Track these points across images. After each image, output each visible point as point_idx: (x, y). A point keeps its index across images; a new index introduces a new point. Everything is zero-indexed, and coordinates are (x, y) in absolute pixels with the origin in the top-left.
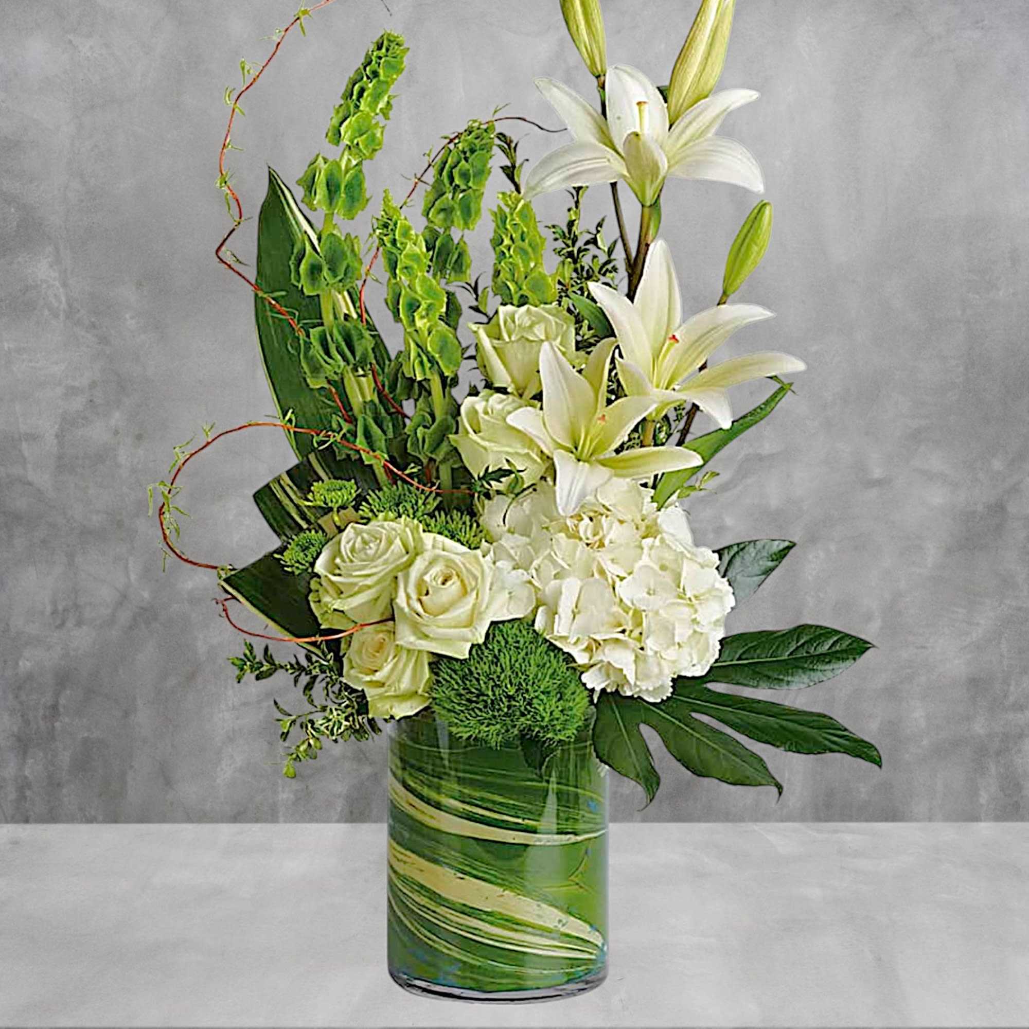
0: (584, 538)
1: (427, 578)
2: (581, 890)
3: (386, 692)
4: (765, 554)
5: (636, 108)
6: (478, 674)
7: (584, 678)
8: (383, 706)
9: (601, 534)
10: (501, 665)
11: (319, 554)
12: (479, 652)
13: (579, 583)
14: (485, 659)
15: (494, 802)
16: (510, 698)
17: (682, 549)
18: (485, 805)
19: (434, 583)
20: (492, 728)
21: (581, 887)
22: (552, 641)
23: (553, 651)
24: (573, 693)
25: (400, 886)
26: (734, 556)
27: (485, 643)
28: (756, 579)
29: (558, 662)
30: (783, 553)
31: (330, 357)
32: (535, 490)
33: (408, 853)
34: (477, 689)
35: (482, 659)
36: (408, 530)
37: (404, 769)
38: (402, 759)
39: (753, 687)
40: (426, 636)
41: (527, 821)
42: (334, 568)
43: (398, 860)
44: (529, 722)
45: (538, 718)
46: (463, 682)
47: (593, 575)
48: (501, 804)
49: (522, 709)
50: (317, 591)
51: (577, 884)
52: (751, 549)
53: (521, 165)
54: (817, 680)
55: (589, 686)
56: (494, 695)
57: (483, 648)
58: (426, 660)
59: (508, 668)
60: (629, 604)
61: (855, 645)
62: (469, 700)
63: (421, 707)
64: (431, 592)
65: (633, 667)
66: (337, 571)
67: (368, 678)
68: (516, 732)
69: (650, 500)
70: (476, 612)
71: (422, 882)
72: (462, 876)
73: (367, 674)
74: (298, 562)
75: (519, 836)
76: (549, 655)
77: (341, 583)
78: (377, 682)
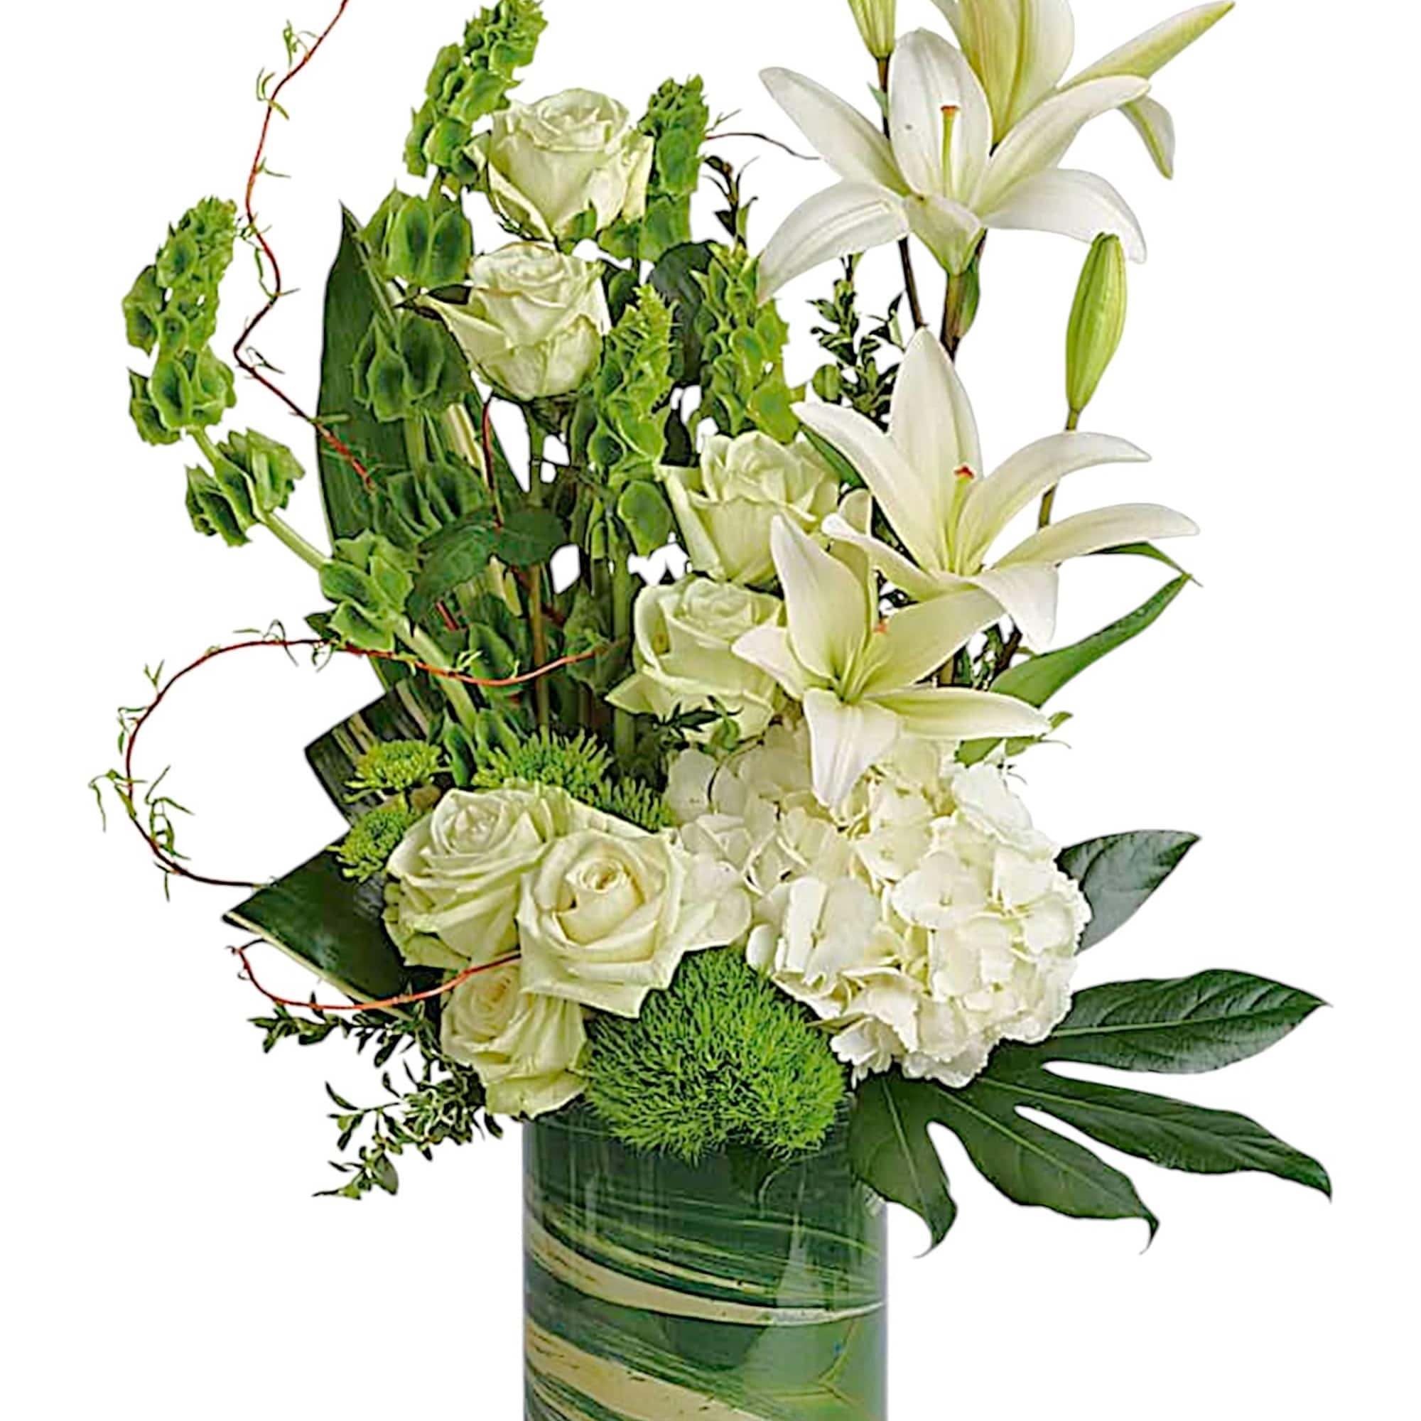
0: (836, 819)
1: (571, 877)
2: (838, 1403)
3: (512, 1072)
4: (1149, 853)
5: (940, 116)
6: (659, 1038)
7: (836, 1044)
8: (509, 1096)
9: (865, 810)
10: (696, 1023)
11: (397, 844)
12: (662, 1002)
13: (823, 888)
14: (669, 1013)
15: (690, 1253)
16: (710, 1076)
17: (993, 830)
18: (676, 1258)
19: (584, 886)
20: (682, 1129)
21: (839, 1397)
22: (779, 984)
23: (783, 1001)
24: (817, 1070)
25: (543, 1396)
26: (1098, 856)
27: (671, 988)
28: (1132, 894)
29: (791, 1018)
30: (1178, 852)
31: (421, 523)
32: (761, 742)
33: (554, 1338)
34: (656, 1063)
35: (664, 1013)
36: (543, 802)
37: (546, 1199)
38: (542, 1185)
39: (1123, 1068)
40: (572, 978)
41: (745, 1285)
42: (419, 866)
43: (538, 1349)
44: (744, 1117)
45: (759, 1108)
46: (635, 1052)
47: (848, 873)
48: (702, 1256)
49: (732, 1095)
50: (397, 904)
51: (831, 1391)
52: (1127, 848)
53: (748, 206)
54: (1229, 1058)
55: (843, 1058)
56: (685, 1073)
57: (668, 995)
58: (578, 1017)
59: (709, 1027)
60: (908, 919)
61: (1293, 1002)
62: (648, 1084)
63: (572, 1096)
64: (579, 903)
65: (913, 1023)
66: (426, 871)
67: (481, 1048)
68: (723, 1136)
69: (952, 757)
70: (659, 939)
71: (578, 1387)
72: (640, 1375)
73: (480, 1042)
74: (365, 859)
75: (732, 1311)
76: (776, 1008)
77: (433, 890)
78: (494, 1054)
